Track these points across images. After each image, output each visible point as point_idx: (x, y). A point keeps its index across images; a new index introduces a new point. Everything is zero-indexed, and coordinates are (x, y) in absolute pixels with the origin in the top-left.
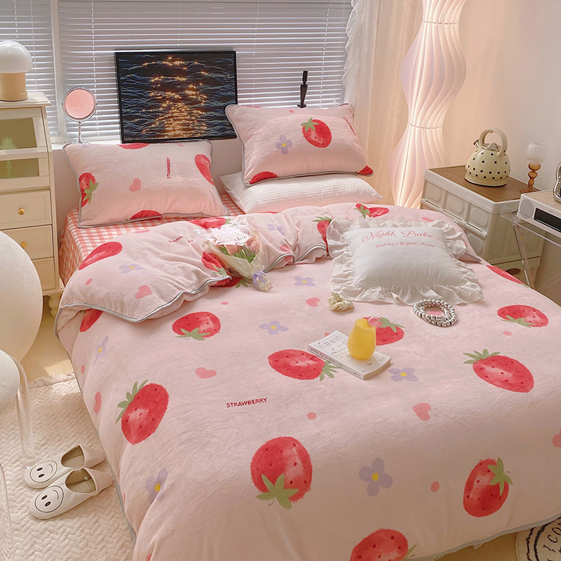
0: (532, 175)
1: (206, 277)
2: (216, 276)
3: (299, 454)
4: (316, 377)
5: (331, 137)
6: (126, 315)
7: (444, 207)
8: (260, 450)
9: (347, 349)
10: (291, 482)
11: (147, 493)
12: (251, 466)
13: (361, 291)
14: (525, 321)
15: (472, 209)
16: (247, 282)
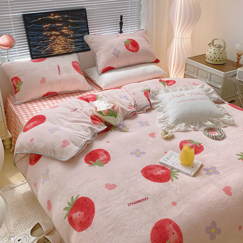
1: (95, 129)
2: (100, 128)
4: (169, 180)
5: (139, 47)
7: (197, 75)
8: (153, 229)
9: (179, 160)
12: (151, 240)
13: (174, 126)
15: (212, 76)
16: (115, 127)
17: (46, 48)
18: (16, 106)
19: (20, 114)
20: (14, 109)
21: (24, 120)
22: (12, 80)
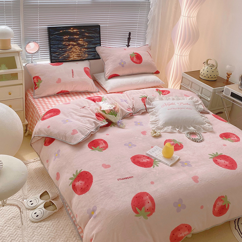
0: (228, 77)
1: (99, 124)
2: (103, 123)
3: (150, 199)
4: (151, 166)
5: (142, 60)
6: (67, 141)
8: (134, 197)
9: (162, 154)
11: (88, 215)
12: (131, 204)
13: (163, 128)
14: (231, 139)
16: (115, 124)
18: (35, 100)
19: (38, 106)
21: (41, 111)
22: (34, 78)
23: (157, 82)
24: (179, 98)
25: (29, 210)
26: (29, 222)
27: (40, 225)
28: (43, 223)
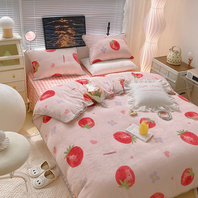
0: (190, 62)
1: (87, 104)
2: (89, 103)
3: (130, 172)
4: (131, 142)
6: (62, 119)
7: (159, 71)
8: (117, 171)
9: (138, 131)
10: (129, 181)
11: (80, 185)
12: (116, 177)
13: (138, 107)
14: (194, 118)
15: (170, 73)
16: (99, 104)
17: (56, 42)
18: (34, 82)
20: (33, 84)
21: (40, 92)
22: (33, 63)
23: (132, 66)
24: (151, 80)
25: (33, 179)
26: (33, 189)
27: (42, 192)
28: (45, 190)
